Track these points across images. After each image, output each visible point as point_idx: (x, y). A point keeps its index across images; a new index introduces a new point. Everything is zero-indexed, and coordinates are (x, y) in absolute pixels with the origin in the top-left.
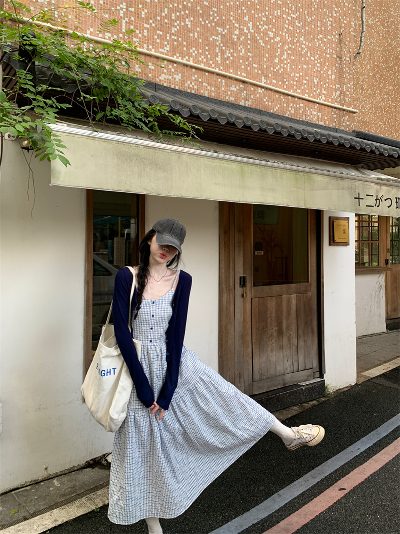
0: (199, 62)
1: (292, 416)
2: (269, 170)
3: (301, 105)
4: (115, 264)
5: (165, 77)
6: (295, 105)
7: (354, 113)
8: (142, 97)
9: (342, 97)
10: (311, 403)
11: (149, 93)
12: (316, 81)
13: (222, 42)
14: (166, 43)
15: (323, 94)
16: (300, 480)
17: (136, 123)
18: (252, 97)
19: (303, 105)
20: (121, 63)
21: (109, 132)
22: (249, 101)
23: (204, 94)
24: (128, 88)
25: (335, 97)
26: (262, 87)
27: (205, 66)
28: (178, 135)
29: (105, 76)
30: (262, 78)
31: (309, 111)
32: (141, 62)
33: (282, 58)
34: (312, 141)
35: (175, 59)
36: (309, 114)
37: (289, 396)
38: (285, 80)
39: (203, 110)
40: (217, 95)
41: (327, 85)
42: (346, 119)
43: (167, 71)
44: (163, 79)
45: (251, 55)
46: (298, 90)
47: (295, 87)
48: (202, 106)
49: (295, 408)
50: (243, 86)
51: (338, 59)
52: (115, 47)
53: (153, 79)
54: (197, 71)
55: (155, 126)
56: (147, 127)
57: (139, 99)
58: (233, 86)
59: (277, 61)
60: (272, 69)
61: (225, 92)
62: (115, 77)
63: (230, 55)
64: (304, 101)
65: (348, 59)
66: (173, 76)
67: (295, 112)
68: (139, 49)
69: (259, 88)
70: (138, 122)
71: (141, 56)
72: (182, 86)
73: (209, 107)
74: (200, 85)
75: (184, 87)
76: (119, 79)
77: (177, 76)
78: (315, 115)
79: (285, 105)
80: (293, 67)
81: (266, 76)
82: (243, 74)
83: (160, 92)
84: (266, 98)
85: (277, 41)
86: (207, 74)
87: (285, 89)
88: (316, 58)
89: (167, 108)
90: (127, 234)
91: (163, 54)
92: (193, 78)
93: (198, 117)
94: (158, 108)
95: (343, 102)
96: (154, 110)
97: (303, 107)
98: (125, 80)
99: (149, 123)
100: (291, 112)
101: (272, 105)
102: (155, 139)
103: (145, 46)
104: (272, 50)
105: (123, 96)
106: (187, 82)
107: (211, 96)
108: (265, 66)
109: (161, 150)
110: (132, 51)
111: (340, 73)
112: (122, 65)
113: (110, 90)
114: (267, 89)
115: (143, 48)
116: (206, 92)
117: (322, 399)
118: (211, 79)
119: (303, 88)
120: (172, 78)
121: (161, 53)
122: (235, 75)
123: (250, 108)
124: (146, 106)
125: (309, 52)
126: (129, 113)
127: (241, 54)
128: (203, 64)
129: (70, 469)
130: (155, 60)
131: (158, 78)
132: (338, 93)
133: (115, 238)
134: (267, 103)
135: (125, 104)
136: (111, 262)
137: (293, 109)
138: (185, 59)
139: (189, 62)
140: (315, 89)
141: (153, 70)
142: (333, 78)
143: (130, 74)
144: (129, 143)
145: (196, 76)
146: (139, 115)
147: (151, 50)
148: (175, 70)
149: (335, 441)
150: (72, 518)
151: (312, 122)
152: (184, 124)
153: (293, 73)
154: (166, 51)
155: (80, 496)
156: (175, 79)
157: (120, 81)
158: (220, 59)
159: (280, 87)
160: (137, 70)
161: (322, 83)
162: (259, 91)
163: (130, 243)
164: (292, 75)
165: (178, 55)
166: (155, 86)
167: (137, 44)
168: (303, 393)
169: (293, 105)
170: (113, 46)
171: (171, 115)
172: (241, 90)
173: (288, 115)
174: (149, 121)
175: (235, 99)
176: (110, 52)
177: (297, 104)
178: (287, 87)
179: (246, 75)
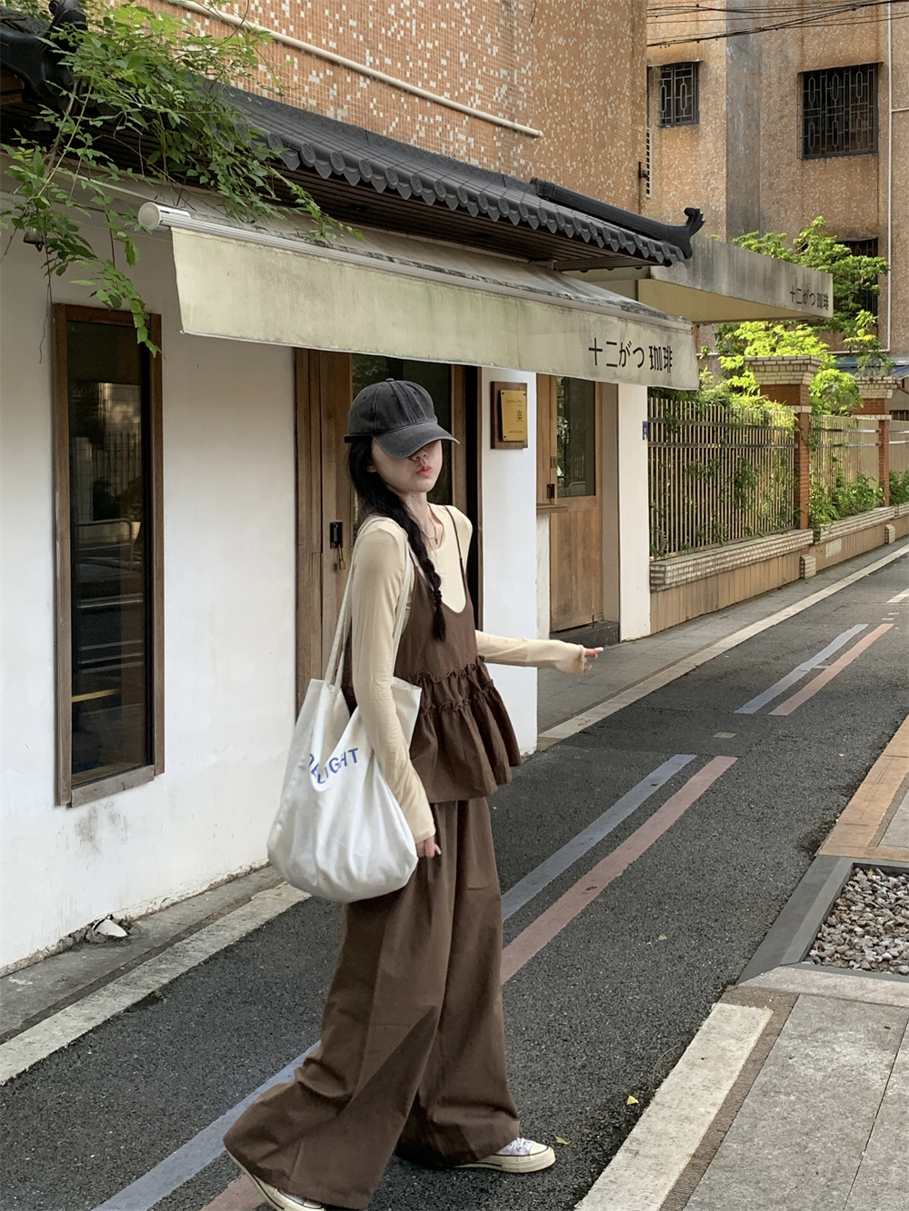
0: (249, 15)
3: (437, 117)
6: (426, 119)
7: (533, 136)
9: (511, 98)
12: (464, 60)
15: (478, 91)
18: (348, 97)
19: (440, 119)
22: (342, 107)
25: (499, 100)
26: (366, 75)
27: (261, 24)
30: (365, 52)
31: (451, 133)
33: (402, 6)
36: (452, 139)
38: (408, 58)
41: (484, 69)
42: (519, 151)
46: (431, 84)
50: (332, 73)
51: (503, 7)
58: (314, 73)
59: (393, 13)
60: (384, 31)
61: (299, 86)
64: (443, 109)
65: (521, 7)
67: (426, 134)
69: (362, 78)
78: (463, 142)
79: (409, 118)
80: (422, 26)
81: (374, 48)
82: (331, 43)
84: (375, 100)
86: (265, 43)
87: (407, 80)
95: (514, 111)
97: (442, 124)
100: (420, 135)
101: (384, 117)
108: (371, 25)
111: (508, 41)
114: (374, 78)
118: (273, 53)
119: (440, 76)
122: (317, 45)
123: (348, 126)
128: (257, 22)
132: (505, 88)
134: (375, 112)
137: (423, 128)
138: (224, 8)
139: (232, 13)
140: (462, 80)
142: (494, 54)
151: (457, 159)
153: (422, 42)
158: (288, 8)
159: (399, 74)
161: (474, 64)
162: (362, 84)
164: (420, 46)
169: (423, 119)
172: (328, 82)
173: (415, 142)
175: (318, 104)
177: (430, 116)
178: (411, 75)
179: (337, 45)
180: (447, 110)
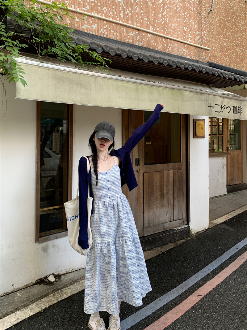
0: (108, 17)
1: (169, 249)
2: (155, 88)
3: (176, 45)
4: (53, 150)
5: (86, 26)
6: (172, 45)
7: (208, 50)
8: (71, 40)
9: (201, 40)
10: (181, 241)
11: (75, 37)
12: (185, 29)
13: (123, 3)
14: (87, 4)
15: (190, 38)
16: (173, 290)
17: (67, 57)
18: (144, 39)
19: (177, 45)
20: (57, 17)
21: (50, 63)
22: (141, 42)
23: (112, 38)
24: (62, 34)
25: (197, 40)
26: (150, 33)
27: (112, 19)
28: (95, 65)
29: (47, 26)
30: (150, 27)
31: (181, 49)
32: (70, 16)
33: (164, 14)
34: (183, 69)
35: (92, 14)
36: (181, 51)
37: (168, 236)
38: (166, 28)
39: (112, 49)
40: (120, 38)
41: (192, 31)
42: (203, 54)
43: (88, 23)
44: (84, 28)
45: (143, 12)
46: (174, 35)
47: (172, 33)
48: (111, 46)
49: (171, 244)
50: (138, 33)
51: (198, 15)
52: (53, 6)
53: (78, 28)
54: (107, 23)
55: (80, 59)
56: (74, 59)
57: (69, 41)
58: (131, 33)
59: (160, 16)
60: (157, 21)
61: (126, 36)
62: (53, 27)
63: (129, 12)
64: (178, 43)
65: (204, 15)
66: (91, 26)
67: (172, 49)
68: (69, 8)
69: (149, 34)
70: (68, 56)
71: (70, 12)
72: (97, 33)
73: (115, 46)
74: (109, 32)
75: (99, 33)
76: (56, 28)
77: (94, 26)
78: (185, 51)
79: (165, 45)
80: (171, 20)
81: (153, 26)
82: (138, 25)
83: (83, 36)
84: (153, 40)
85: (160, 2)
86: (114, 24)
87: (165, 35)
88: (185, 14)
89: (87, 47)
90: (61, 130)
91: (85, 11)
92: (105, 27)
93: (108, 53)
94: (82, 47)
95: (202, 43)
96: (79, 48)
97: (177, 47)
98: (60, 29)
99: (76, 57)
100: (170, 49)
101: (157, 45)
102: (80, 67)
103: (73, 6)
104: (157, 9)
105: (59, 39)
106: (100, 30)
107: (116, 39)
108: (152, 19)
109: (84, 75)
110: (64, 9)
111: (200, 24)
112: (57, 18)
113: (50, 35)
114: (153, 34)
115: (71, 7)
116: (113, 37)
117: (188, 238)
118: (117, 27)
119: (177, 33)
120: (91, 27)
121: (83, 10)
122: (132, 25)
123: (143, 47)
124: (74, 46)
125: (181, 10)
126: (63, 51)
127: (136, 11)
128: (111, 18)
129: (27, 285)
130: (79, 15)
131: (81, 27)
132: (199, 37)
133: (53, 133)
134: (153, 43)
135: (59, 44)
136: (51, 149)
137: (171, 48)
138: (99, 15)
139: (102, 16)
140: (184, 34)
141: (78, 22)
142: (195, 27)
143: (63, 24)
144: (62, 70)
145: (107, 26)
146: (69, 52)
147: (77, 9)
148: (93, 22)
149: (195, 265)
150: (27, 317)
151: (183, 56)
152: (99, 57)
154: (87, 10)
155: (32, 302)
156: (93, 28)
157: (56, 29)
158: (122, 15)
159: (162, 33)
160: (67, 22)
161: (189, 30)
162: (148, 36)
163: (63, 136)
164: (170, 25)
165: (94, 12)
166: (80, 33)
167: (67, 5)
168: (177, 235)
169: (171, 45)
170: (52, 6)
171: (90, 52)
172: (136, 35)
173: (168, 52)
174: (75, 55)
175: (132, 41)
176: (50, 10)
177: (173, 44)
178: (167, 33)
179: (140, 25)
180: (180, 43)
